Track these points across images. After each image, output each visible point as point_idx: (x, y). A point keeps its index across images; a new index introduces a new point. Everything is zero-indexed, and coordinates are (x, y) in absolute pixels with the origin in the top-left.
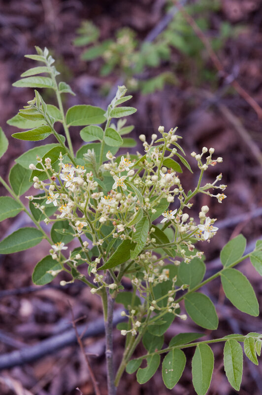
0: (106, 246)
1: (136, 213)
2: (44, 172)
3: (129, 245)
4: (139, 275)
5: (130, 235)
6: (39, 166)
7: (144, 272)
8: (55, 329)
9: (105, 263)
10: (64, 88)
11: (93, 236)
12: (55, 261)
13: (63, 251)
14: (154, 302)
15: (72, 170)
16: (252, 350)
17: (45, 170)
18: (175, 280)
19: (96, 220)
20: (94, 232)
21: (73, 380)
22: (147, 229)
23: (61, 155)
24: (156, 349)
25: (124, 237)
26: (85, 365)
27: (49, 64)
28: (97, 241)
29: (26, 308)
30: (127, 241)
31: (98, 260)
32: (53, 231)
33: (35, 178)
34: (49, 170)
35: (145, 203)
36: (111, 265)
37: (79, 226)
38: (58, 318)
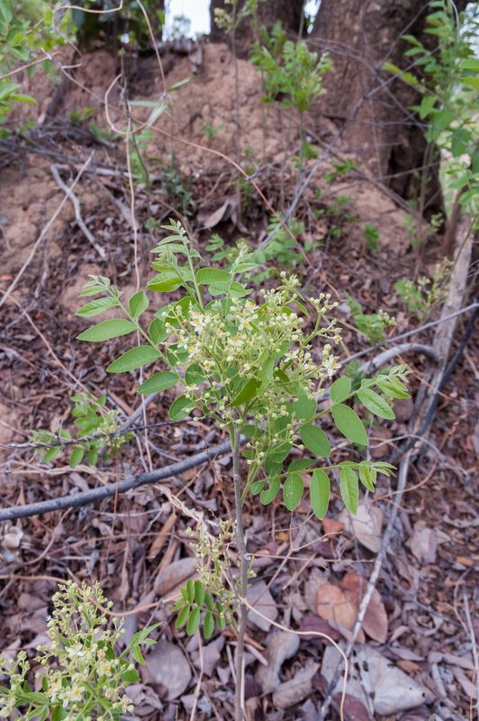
0: (233, 386)
1: (261, 352)
2: (176, 320)
3: (255, 384)
4: (262, 411)
5: (256, 374)
6: (171, 314)
7: (267, 408)
8: (197, 447)
9: (232, 401)
10: (195, 253)
11: (221, 376)
12: (188, 399)
13: (195, 391)
14: (276, 435)
15: (201, 317)
16: (367, 478)
17: (176, 317)
18: (294, 415)
19: (223, 360)
20: (221, 372)
21: (210, 482)
22: (272, 369)
23: (191, 304)
24: (276, 474)
25: (250, 376)
26: (218, 473)
27: (181, 234)
28: (224, 380)
29: (178, 433)
30: (253, 380)
31: (225, 398)
32: (187, 374)
33: (167, 324)
34: (180, 317)
35: (269, 343)
36: (238, 402)
37: (207, 365)
38: (199, 439)
